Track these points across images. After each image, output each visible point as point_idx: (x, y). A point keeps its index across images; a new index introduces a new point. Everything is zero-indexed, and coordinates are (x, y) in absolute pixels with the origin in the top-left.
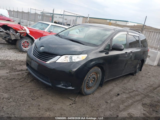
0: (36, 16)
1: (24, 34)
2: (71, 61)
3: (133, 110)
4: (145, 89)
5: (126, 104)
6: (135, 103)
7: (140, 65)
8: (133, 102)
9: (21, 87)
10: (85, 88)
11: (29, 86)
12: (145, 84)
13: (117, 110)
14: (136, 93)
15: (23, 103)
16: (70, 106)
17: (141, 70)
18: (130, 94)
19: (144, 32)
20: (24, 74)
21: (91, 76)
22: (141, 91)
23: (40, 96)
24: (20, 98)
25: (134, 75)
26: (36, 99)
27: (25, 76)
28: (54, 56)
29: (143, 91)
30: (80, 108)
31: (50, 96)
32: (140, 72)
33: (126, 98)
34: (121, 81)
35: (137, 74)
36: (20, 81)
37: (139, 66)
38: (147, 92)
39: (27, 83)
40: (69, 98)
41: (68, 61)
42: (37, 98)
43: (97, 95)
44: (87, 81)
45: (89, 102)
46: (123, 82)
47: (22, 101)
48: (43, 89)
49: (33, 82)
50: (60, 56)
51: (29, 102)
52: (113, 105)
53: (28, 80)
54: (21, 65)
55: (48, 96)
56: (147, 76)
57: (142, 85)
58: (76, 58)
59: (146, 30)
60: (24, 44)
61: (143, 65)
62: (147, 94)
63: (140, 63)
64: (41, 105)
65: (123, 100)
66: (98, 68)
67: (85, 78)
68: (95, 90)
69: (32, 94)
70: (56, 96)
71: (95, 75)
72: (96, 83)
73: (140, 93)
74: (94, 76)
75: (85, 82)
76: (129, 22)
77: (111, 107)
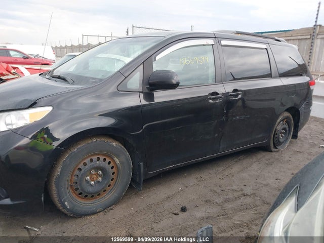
14: (248, 200)
17: (295, 137)
18: (225, 205)
19: (318, 41)
21: (85, 164)
22: (266, 195)
25: (270, 151)
33: (202, 219)
44: (72, 179)
56: (314, 150)
57: (280, 178)
71: (102, 159)
74: (101, 163)
75: (58, 184)
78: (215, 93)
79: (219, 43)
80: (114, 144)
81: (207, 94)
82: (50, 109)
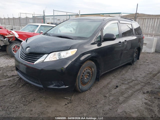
0: (27, 20)
1: (13, 38)
2: (60, 58)
3: (134, 100)
4: (144, 77)
5: (125, 95)
6: (135, 93)
7: (137, 53)
8: (133, 92)
9: (12, 93)
10: (80, 84)
11: (21, 92)
12: (144, 72)
13: (117, 103)
14: (136, 82)
15: (13, 110)
16: (66, 106)
17: (138, 59)
18: (129, 84)
19: (137, 20)
20: (15, 79)
21: (85, 71)
22: (140, 80)
23: (32, 100)
24: (11, 106)
25: (132, 65)
26: (28, 104)
27: (16, 81)
28: (41, 55)
29: (143, 80)
30: (76, 107)
31: (43, 99)
32: (137, 60)
33: (126, 89)
34: (119, 72)
35: (135, 63)
36: (11, 87)
37: (136, 55)
38: (147, 80)
39: (18, 88)
40: (64, 98)
41: (57, 59)
42: (30, 103)
43: (94, 90)
44: (81, 77)
45: (86, 99)
46: (122, 73)
47: (13, 109)
48: (35, 93)
49: (25, 86)
50: (48, 55)
51: (20, 109)
52: (112, 98)
53: (19, 85)
54: (12, 71)
55: (41, 98)
56: (146, 64)
57: (141, 74)
58: (65, 54)
59: (140, 18)
60: (14, 49)
61: (139, 53)
62: (148, 81)
63: (137, 51)
64: (34, 109)
65: (123, 92)
66: (91, 61)
67: (79, 74)
68: (92, 86)
69: (24, 99)
70: (50, 98)
71: (89, 69)
72: (92, 78)
73: (140, 82)
74: (89, 71)
75: (78, 79)
76: (122, 13)
77: (110, 101)
78: (120, 42)
79: (119, 22)
80: (93, 63)
81: (118, 42)
82: (76, 50)
